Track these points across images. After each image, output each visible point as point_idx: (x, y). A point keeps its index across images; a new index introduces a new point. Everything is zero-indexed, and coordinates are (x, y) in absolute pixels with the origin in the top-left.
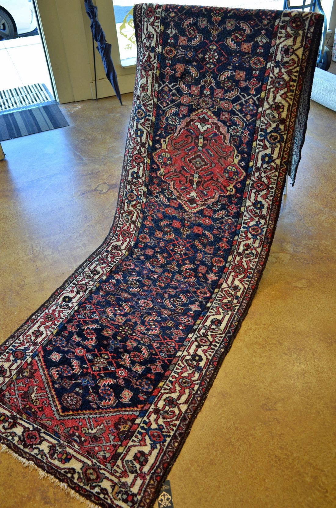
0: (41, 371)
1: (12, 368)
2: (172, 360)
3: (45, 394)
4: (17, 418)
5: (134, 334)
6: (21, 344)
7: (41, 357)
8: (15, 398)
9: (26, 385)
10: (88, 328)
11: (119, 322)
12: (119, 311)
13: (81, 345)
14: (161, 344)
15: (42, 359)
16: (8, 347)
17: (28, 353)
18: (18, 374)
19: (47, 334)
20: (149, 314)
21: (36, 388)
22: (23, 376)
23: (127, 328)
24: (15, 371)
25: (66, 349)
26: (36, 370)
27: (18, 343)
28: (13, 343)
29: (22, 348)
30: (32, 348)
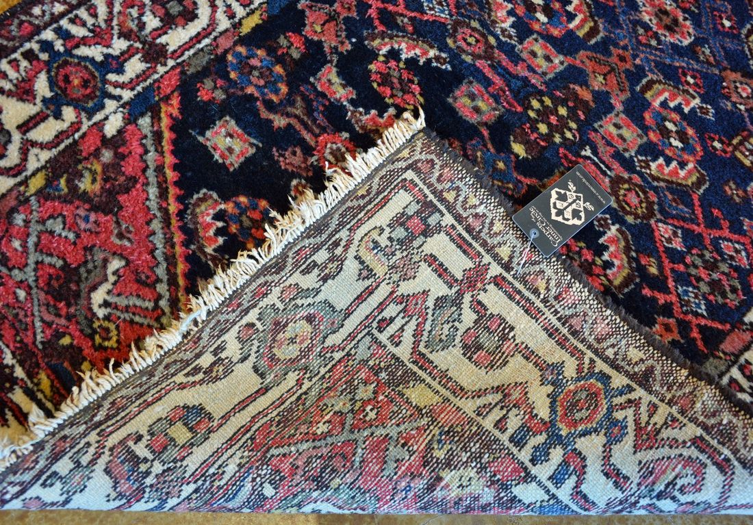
0: (153, 191)
1: (34, 135)
2: (720, 336)
3: (150, 305)
4: (14, 381)
5: (587, 152)
6: (99, 36)
7: (165, 122)
8: (20, 284)
9: (78, 236)
10: (394, 54)
11: (531, 69)
12: (543, 18)
13: (348, 127)
14: (692, 240)
15: (167, 135)
16: (38, 30)
17: (116, 85)
18: (54, 169)
19: (213, 22)
20: (673, 77)
21: (116, 264)
22: (73, 189)
23: (563, 111)
24: (45, 155)
25: (279, 122)
26: (133, 180)
27: (84, 24)
28: (62, 15)
29: (96, 52)
30: (135, 66)
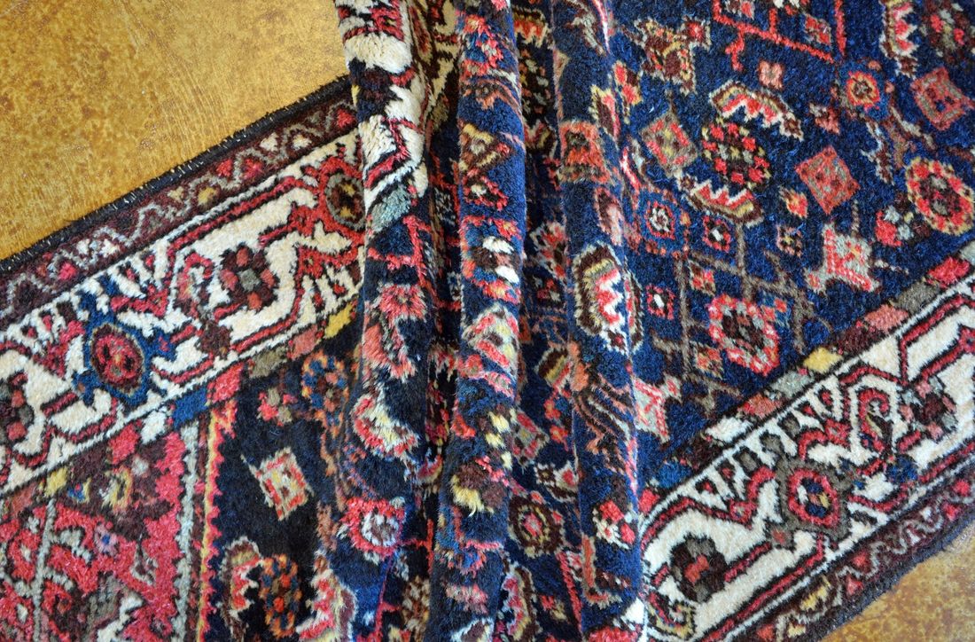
0: (187, 524)
1: (59, 420)
6: (151, 301)
7: (213, 439)
8: (23, 600)
9: (94, 557)
15: (213, 455)
16: (81, 276)
17: (163, 375)
18: (77, 470)
21: (131, 602)
22: (97, 500)
24: (70, 450)
26: (166, 506)
27: (137, 279)
28: (112, 260)
29: (144, 323)
30: (188, 354)
